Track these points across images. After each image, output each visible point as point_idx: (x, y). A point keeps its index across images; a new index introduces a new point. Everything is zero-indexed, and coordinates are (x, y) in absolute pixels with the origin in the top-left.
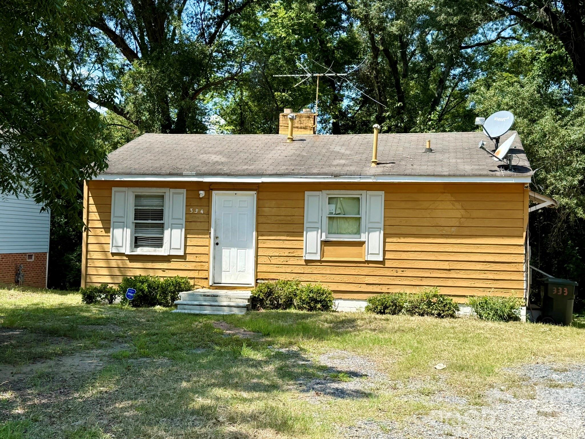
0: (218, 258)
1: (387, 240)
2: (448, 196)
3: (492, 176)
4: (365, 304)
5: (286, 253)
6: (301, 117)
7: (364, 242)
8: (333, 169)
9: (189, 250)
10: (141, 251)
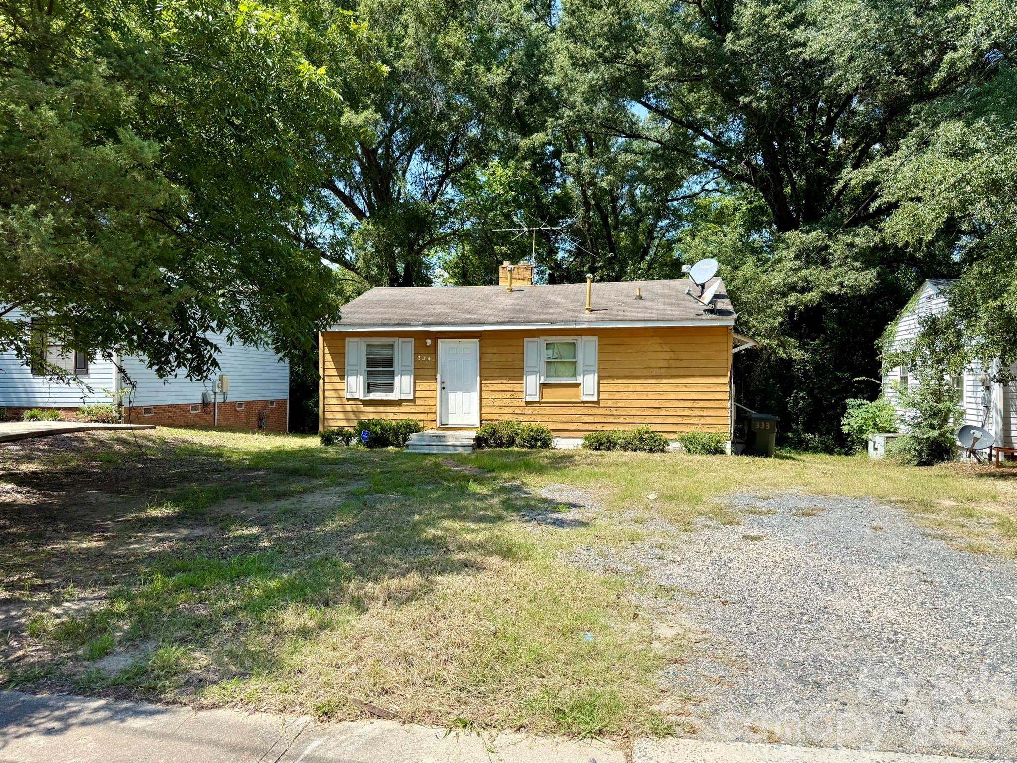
0: (445, 402)
1: (602, 382)
2: (658, 340)
3: (698, 320)
4: (582, 441)
5: (508, 395)
6: (519, 269)
7: (580, 384)
8: (549, 317)
9: (418, 395)
10: (373, 396)
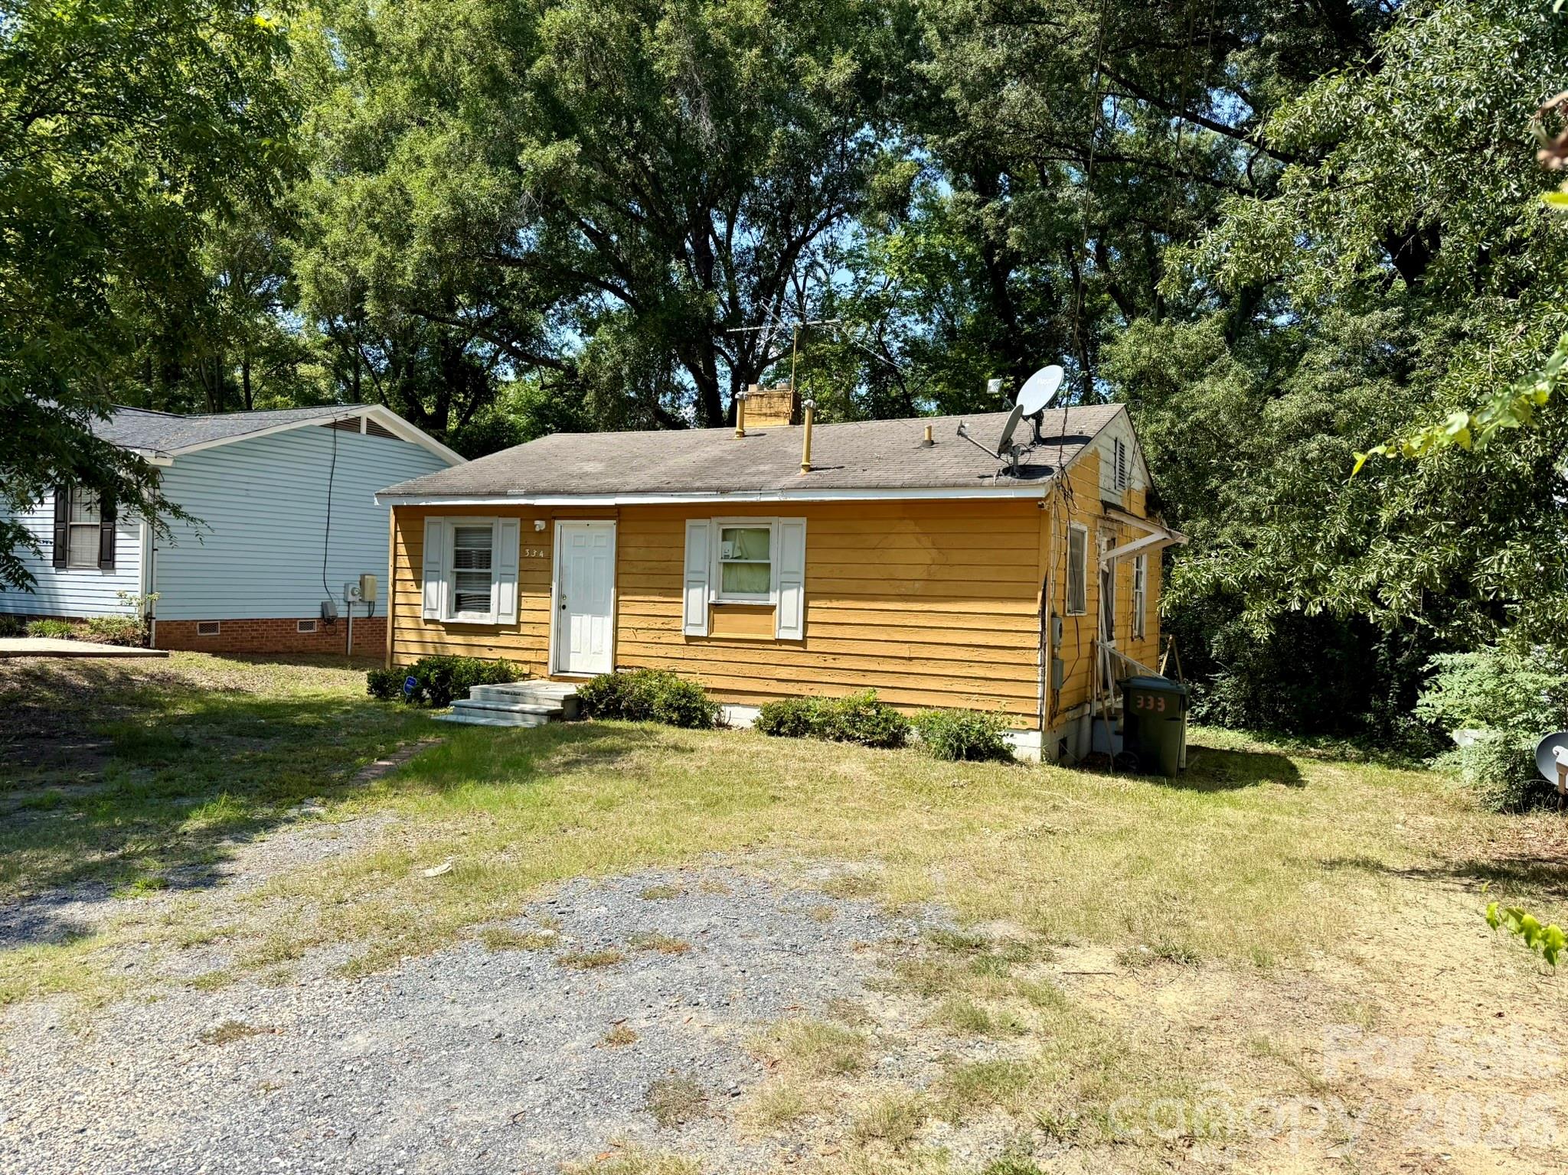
2: (910, 526)
3: (981, 486)
5: (658, 623)
6: (770, 397)
7: (774, 607)
8: (715, 483)
9: (525, 616)
10: (464, 617)
